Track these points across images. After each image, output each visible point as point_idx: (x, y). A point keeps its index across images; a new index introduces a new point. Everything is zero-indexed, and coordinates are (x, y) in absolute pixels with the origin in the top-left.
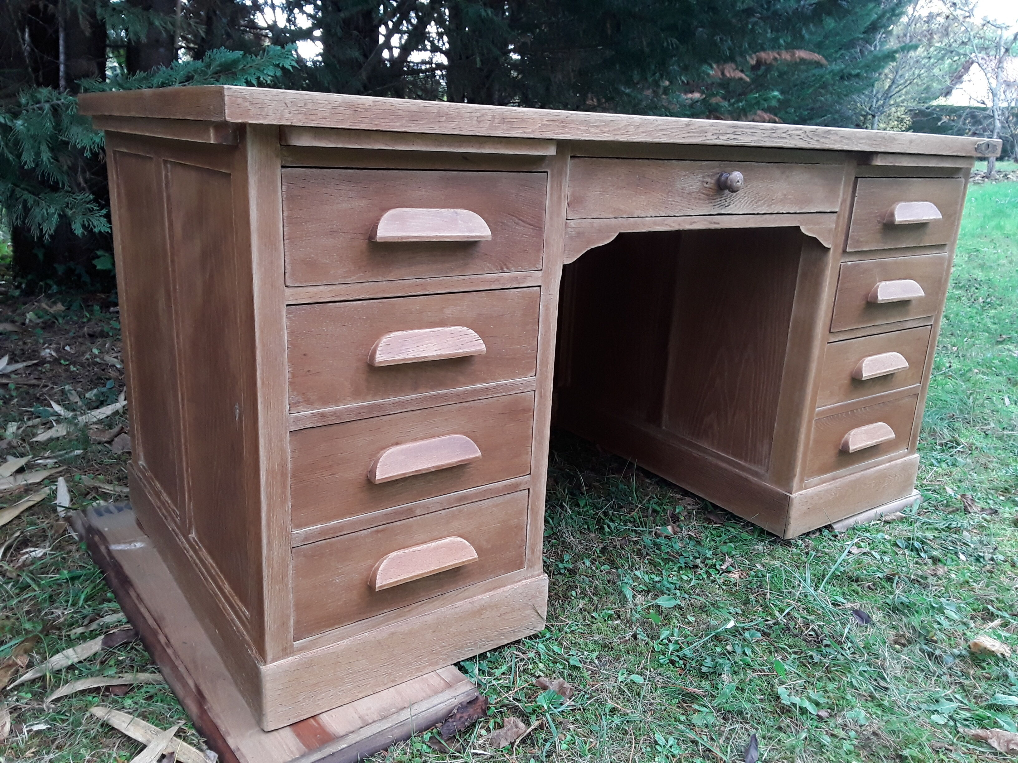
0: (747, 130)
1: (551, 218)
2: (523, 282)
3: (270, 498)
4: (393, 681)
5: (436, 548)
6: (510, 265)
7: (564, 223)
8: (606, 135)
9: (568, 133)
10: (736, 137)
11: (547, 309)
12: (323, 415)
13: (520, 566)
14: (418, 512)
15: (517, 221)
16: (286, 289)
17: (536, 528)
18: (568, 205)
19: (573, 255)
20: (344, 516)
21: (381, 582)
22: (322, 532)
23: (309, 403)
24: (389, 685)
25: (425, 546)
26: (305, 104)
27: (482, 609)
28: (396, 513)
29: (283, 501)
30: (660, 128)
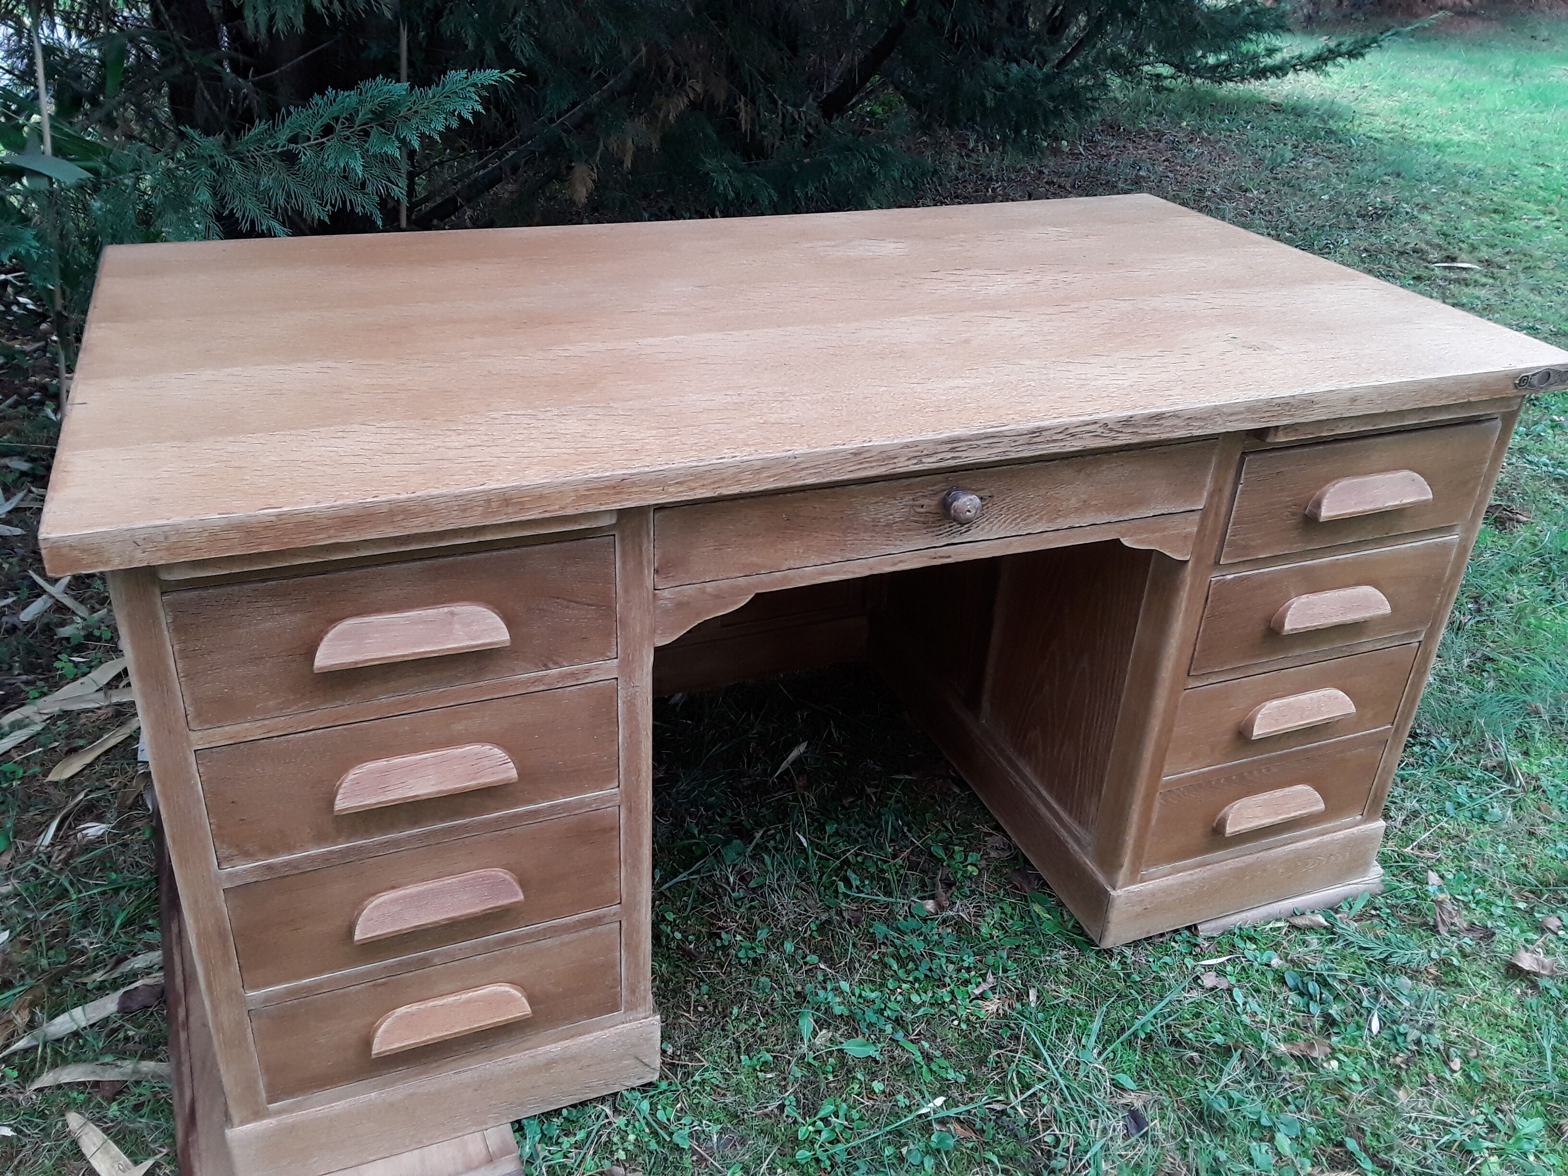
0: (979, 443)
1: (626, 591)
2: (586, 677)
3: (206, 961)
4: (420, 1142)
5: (468, 1002)
6: (560, 660)
7: (651, 596)
8: (699, 491)
9: (627, 500)
10: (957, 454)
11: (631, 705)
12: (269, 867)
13: (615, 1008)
14: (436, 961)
15: (565, 603)
16: (191, 733)
17: (637, 965)
18: (656, 571)
19: (672, 634)
20: (321, 972)
21: (379, 1047)
22: (290, 993)
23: (247, 855)
24: (413, 1146)
25: (451, 999)
26: (166, 538)
27: (549, 1064)
28: (400, 964)
29: (228, 963)
30: (803, 466)
